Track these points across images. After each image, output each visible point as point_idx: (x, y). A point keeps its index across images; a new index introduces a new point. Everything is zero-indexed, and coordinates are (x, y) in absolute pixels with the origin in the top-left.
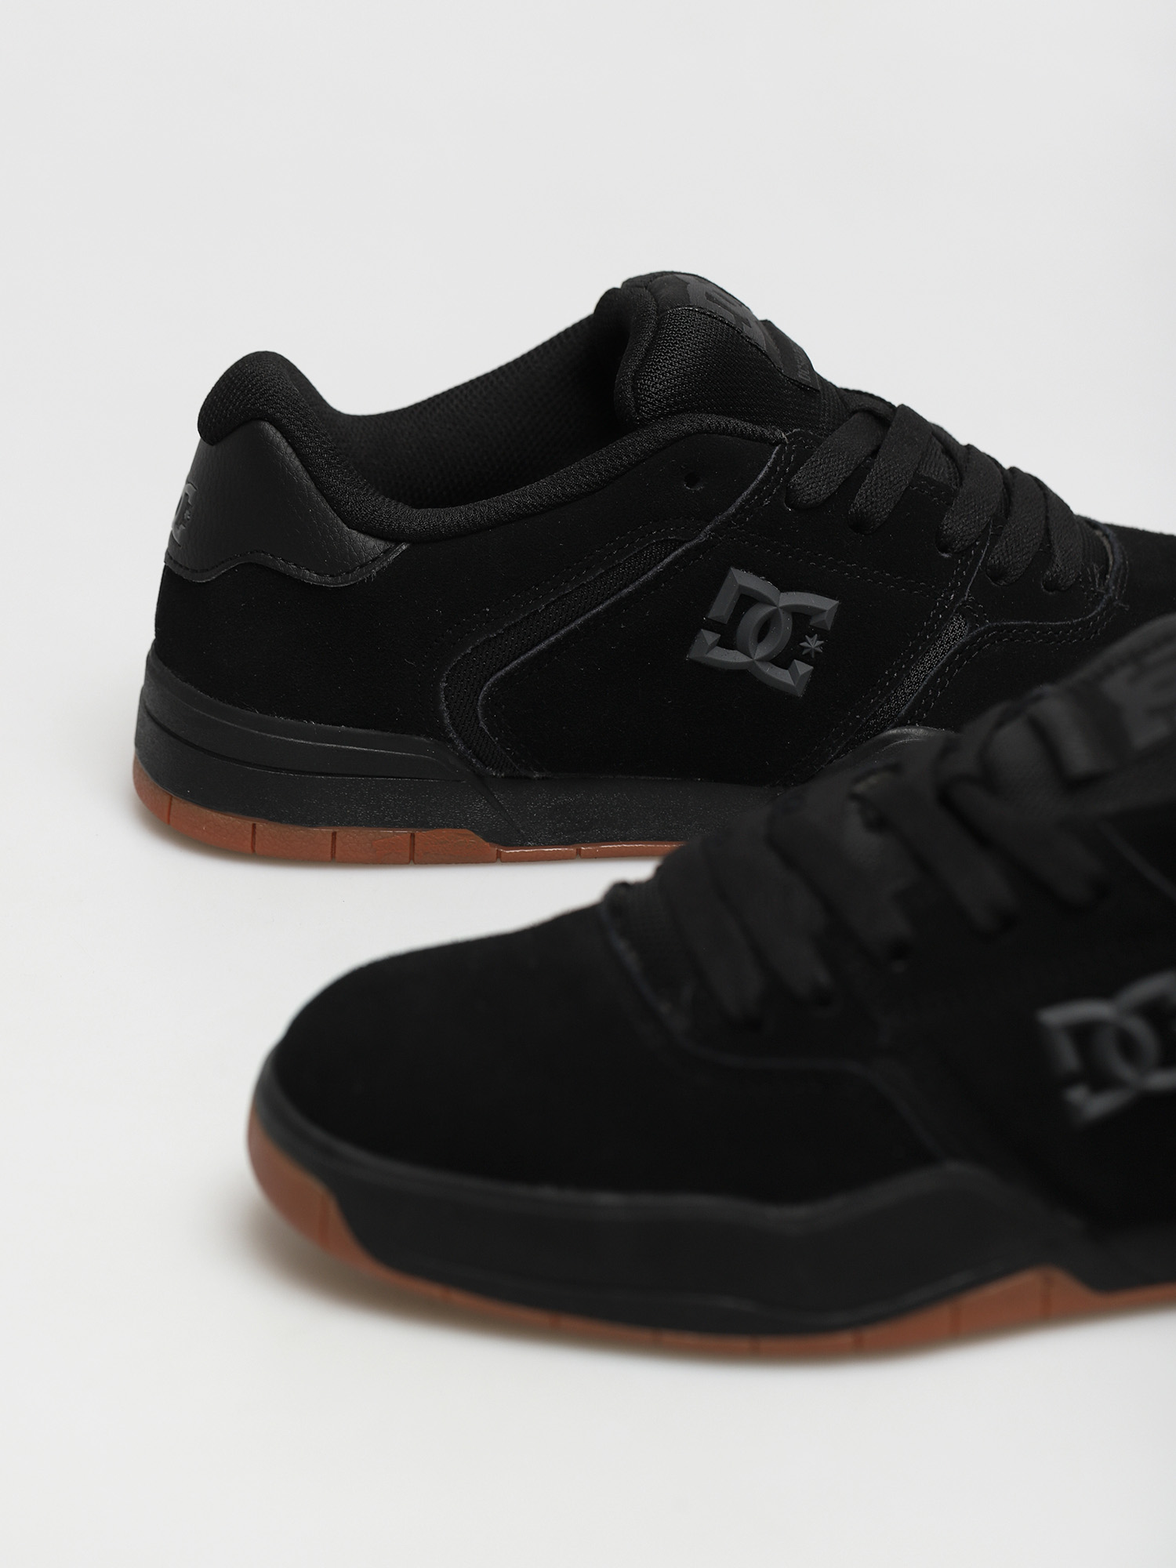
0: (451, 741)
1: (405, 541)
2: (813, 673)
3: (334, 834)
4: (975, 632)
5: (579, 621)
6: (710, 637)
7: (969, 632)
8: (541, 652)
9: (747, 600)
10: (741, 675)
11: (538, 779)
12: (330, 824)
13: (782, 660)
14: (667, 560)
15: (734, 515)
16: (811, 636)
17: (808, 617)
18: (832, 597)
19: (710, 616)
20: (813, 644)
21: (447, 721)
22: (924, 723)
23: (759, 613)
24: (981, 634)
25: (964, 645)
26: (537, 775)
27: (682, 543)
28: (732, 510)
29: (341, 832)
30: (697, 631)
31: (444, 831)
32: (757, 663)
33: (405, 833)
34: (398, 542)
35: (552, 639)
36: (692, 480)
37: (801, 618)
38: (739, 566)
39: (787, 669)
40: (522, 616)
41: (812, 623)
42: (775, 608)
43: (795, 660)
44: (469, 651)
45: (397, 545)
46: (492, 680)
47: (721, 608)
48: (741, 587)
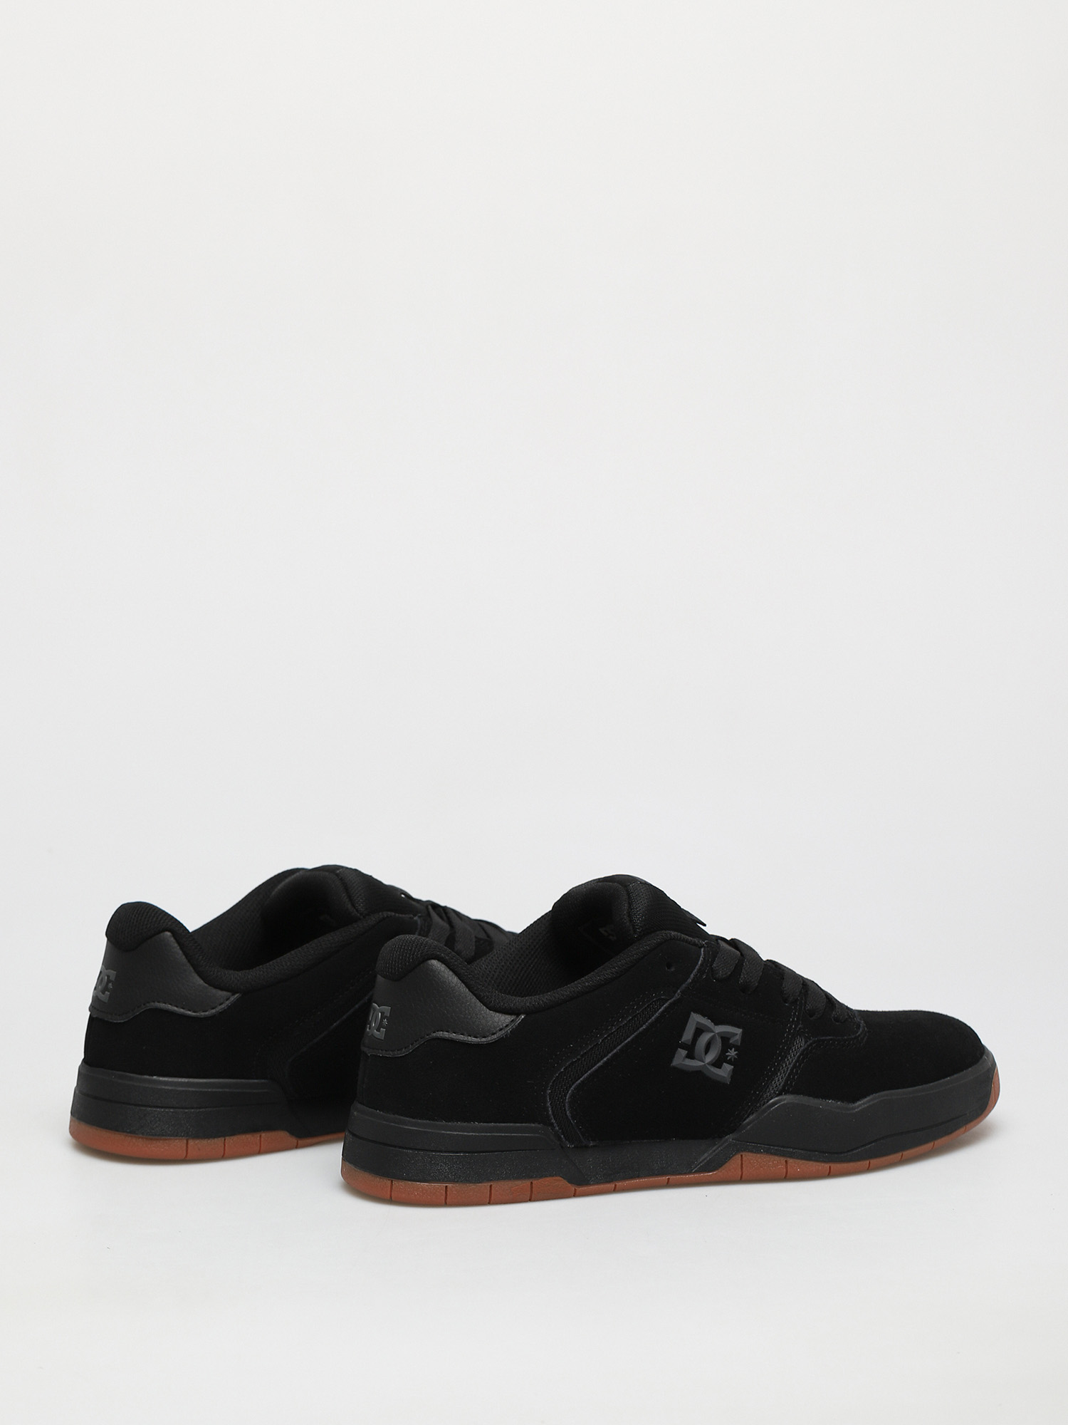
0: (552, 1124)
1: (523, 1014)
2: (733, 1070)
3: (491, 1186)
4: (808, 1043)
5: (619, 1048)
6: (683, 1052)
7: (806, 1042)
8: (600, 1067)
9: (699, 1031)
10: (698, 1074)
11: (594, 1146)
12: (489, 1180)
13: (717, 1063)
14: (660, 1010)
15: (691, 983)
16: (731, 1049)
17: (729, 1039)
18: (739, 1027)
19: (683, 1040)
20: (732, 1053)
21: (550, 1113)
22: (792, 1093)
23: (705, 1038)
24: (811, 1045)
25: (804, 1050)
26: (591, 1144)
27: (667, 1000)
28: (690, 980)
29: (494, 1184)
30: (676, 1050)
31: (548, 1179)
32: (708, 1066)
33: (527, 1183)
34: (518, 1015)
35: (605, 1059)
36: (669, 966)
37: (725, 1039)
38: (696, 1012)
39: (720, 1068)
40: (590, 1047)
41: (731, 1042)
42: (713, 1034)
43: (724, 1064)
44: (562, 1070)
45: (517, 1017)
46: (573, 1087)
47: (687, 1036)
48: (698, 1023)
